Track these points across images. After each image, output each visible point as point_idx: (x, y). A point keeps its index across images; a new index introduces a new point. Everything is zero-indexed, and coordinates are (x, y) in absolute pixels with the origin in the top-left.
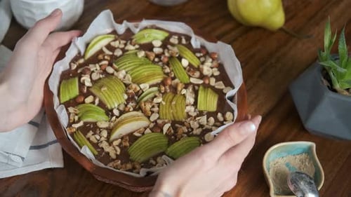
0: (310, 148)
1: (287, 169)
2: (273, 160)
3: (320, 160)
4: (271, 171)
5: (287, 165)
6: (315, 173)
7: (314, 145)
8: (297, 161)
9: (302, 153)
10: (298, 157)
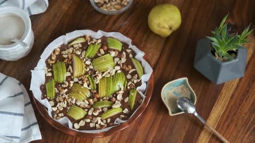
0: (185, 81)
1: (175, 95)
2: (166, 93)
3: (192, 87)
4: (166, 99)
5: (174, 93)
6: (191, 95)
7: (186, 79)
8: (179, 89)
9: (181, 84)
10: (179, 87)
